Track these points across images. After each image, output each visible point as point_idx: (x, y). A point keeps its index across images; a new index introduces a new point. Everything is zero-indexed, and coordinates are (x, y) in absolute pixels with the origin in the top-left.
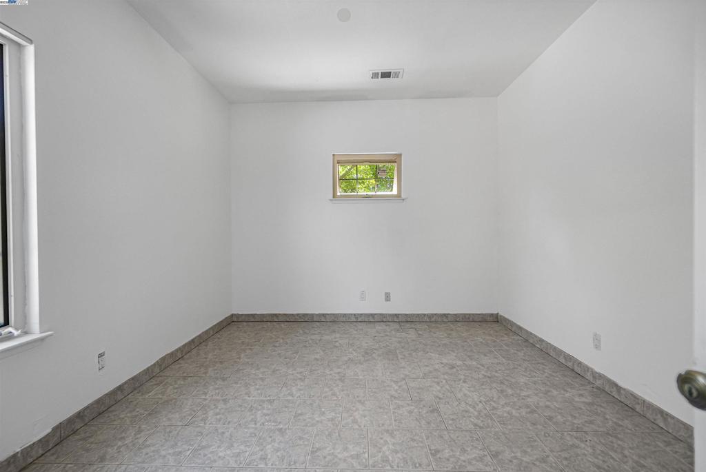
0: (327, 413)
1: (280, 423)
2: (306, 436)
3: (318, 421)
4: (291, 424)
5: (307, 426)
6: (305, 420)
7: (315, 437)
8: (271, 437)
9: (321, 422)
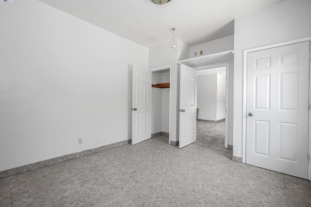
0: (170, 190)
1: (193, 195)
2: (185, 185)
3: (177, 188)
4: (189, 192)
5: (182, 188)
6: (182, 191)
7: (182, 183)
8: (199, 191)
9: (175, 187)
